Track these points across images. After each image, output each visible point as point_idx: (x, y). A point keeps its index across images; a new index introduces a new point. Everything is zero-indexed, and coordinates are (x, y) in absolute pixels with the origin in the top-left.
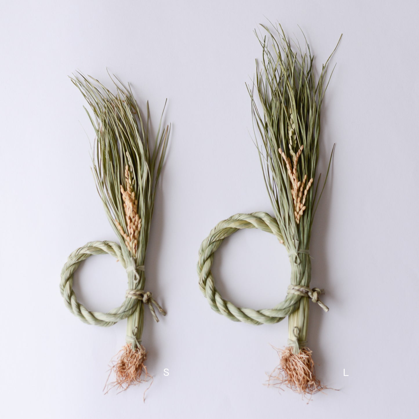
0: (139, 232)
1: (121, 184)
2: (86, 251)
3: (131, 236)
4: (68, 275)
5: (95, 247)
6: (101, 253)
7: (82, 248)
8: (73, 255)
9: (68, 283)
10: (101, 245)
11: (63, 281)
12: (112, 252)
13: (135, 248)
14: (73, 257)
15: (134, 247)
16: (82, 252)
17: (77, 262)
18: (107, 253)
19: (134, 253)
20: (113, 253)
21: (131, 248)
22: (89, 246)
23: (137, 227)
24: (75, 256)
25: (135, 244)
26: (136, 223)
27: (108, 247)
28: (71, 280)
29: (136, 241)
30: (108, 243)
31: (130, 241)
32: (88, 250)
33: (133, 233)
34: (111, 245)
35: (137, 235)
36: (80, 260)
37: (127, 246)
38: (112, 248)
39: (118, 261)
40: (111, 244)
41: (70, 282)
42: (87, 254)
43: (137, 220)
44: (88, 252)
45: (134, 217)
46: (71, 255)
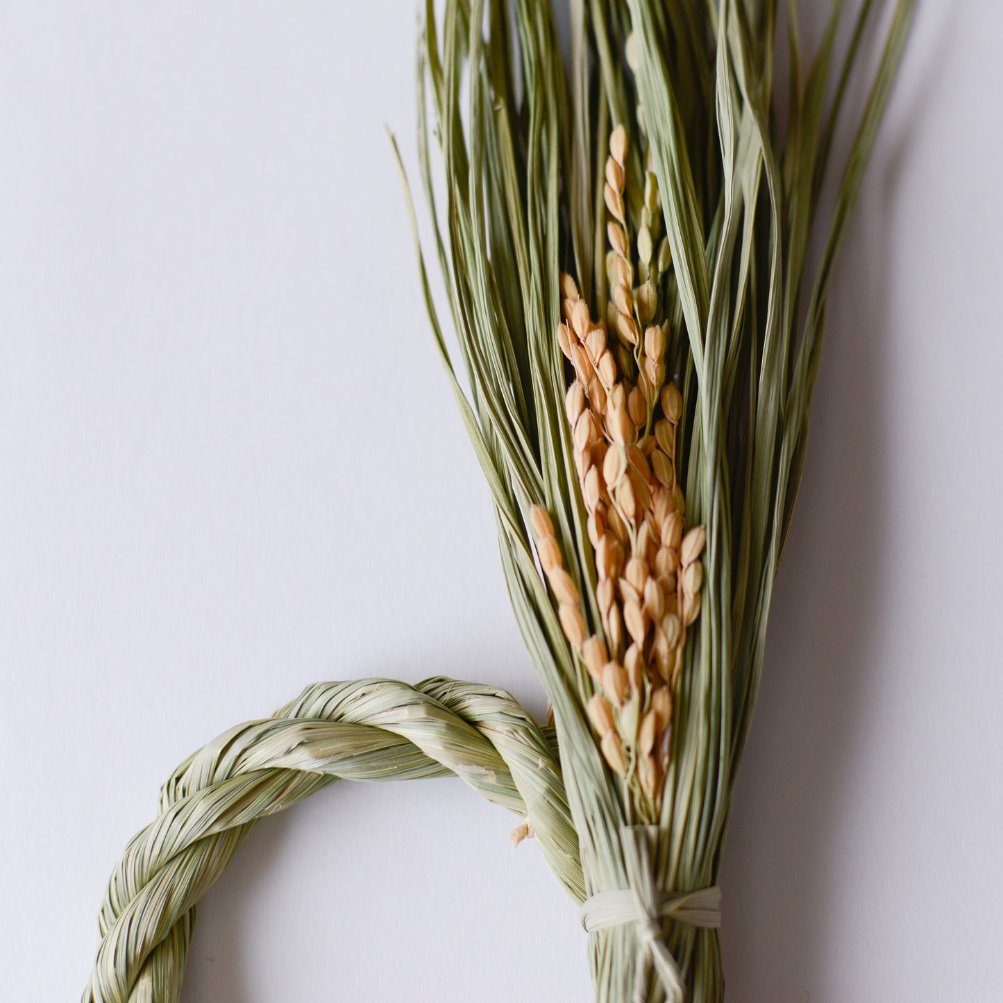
0: (692, 631)
2: (289, 751)
3: (631, 656)
4: (148, 928)
5: (356, 724)
6: (401, 771)
7: (262, 731)
8: (194, 777)
9: (145, 984)
10: (405, 713)
11: (109, 974)
12: (483, 771)
13: (655, 753)
14: (192, 790)
15: (647, 744)
16: (261, 757)
17: (217, 829)
18: (447, 772)
19: (650, 795)
20: (492, 779)
21: (627, 753)
22: (319, 716)
23: (671, 593)
24: (210, 783)
25: (658, 719)
26: (663, 558)
27: (450, 727)
28: (167, 963)
29: (662, 702)
30: (458, 694)
31: (622, 704)
32: (301, 744)
33: (638, 633)
34: (478, 719)
35: (673, 652)
36: (241, 819)
37: (597, 739)
38: (487, 742)
39: (525, 832)
40: (477, 708)
41: (156, 981)
43: (667, 536)
44: (304, 761)
45: (639, 518)
46: (178, 779)
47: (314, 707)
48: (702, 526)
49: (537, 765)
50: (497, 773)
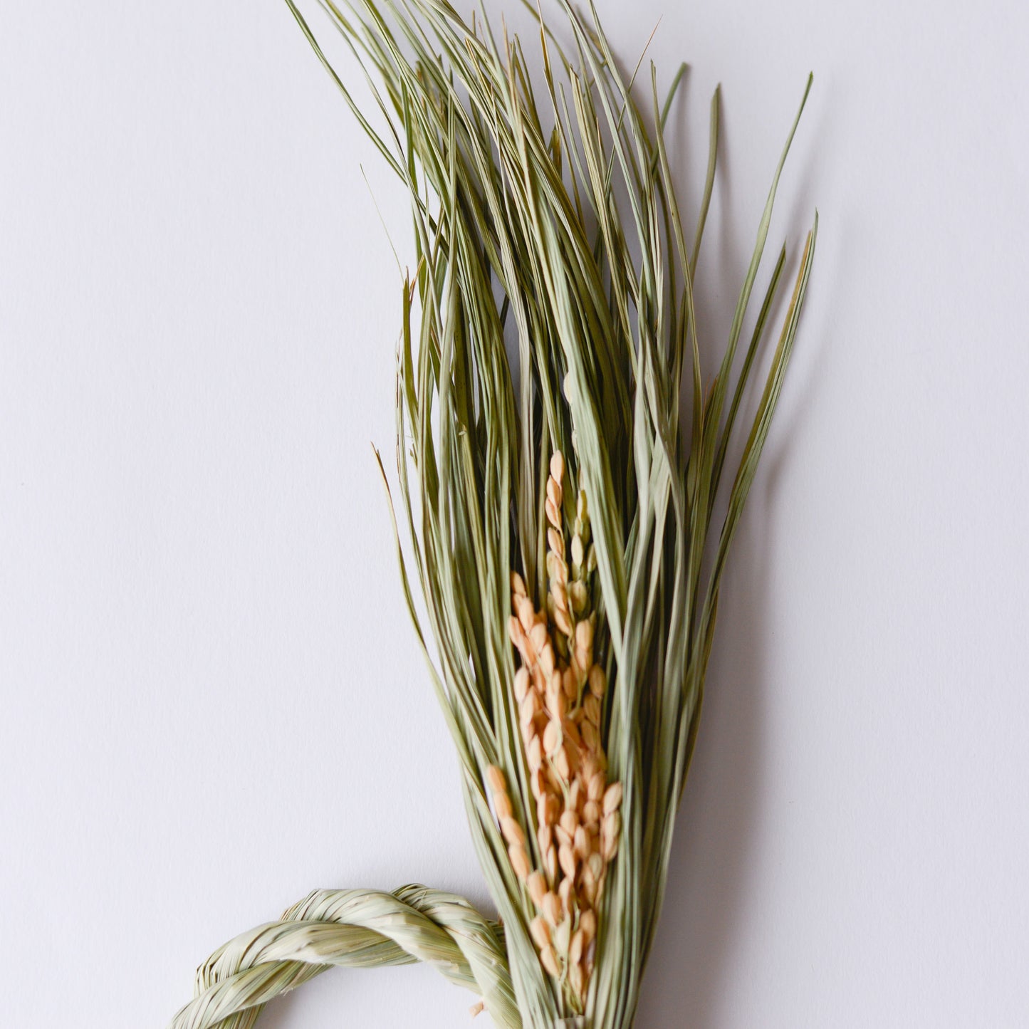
0: (611, 866)
1: (516, 566)
2: (299, 950)
3: (565, 887)
5: (350, 926)
6: (386, 962)
7: (275, 931)
8: (224, 966)
10: (389, 921)
12: (449, 964)
13: (582, 962)
14: (223, 976)
15: (576, 955)
16: (280, 952)
17: (244, 1008)
19: (578, 992)
20: (456, 970)
21: (560, 963)
22: (320, 920)
23: (595, 837)
24: (237, 972)
25: (585, 936)
26: (590, 810)
27: (425, 932)
29: (587, 922)
31: (558, 924)
32: (310, 944)
33: (569, 869)
34: (445, 923)
35: (596, 884)
36: (261, 1000)
37: (538, 951)
38: (453, 942)
39: (482, 1007)
40: (444, 914)
42: (303, 964)
43: (593, 792)
44: (311, 957)
45: (572, 778)
46: (212, 966)
47: (318, 911)
48: (620, 783)
49: (491, 963)
50: (460, 965)
